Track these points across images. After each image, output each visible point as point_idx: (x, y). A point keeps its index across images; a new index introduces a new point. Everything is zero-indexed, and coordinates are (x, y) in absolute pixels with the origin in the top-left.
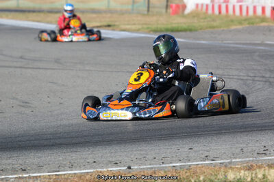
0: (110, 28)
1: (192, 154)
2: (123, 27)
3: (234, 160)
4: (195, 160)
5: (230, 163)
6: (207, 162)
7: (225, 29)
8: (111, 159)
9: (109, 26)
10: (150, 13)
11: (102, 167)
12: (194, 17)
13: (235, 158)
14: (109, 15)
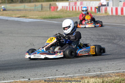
0: (25, 17)
1: (57, 73)
2: (30, 17)
3: (75, 75)
4: (58, 75)
5: (73, 76)
6: (63, 76)
7: (75, 17)
8: (22, 76)
9: (24, 17)
10: (43, 11)
11: (17, 79)
12: (61, 12)
13: (76, 74)
14: (24, 12)
